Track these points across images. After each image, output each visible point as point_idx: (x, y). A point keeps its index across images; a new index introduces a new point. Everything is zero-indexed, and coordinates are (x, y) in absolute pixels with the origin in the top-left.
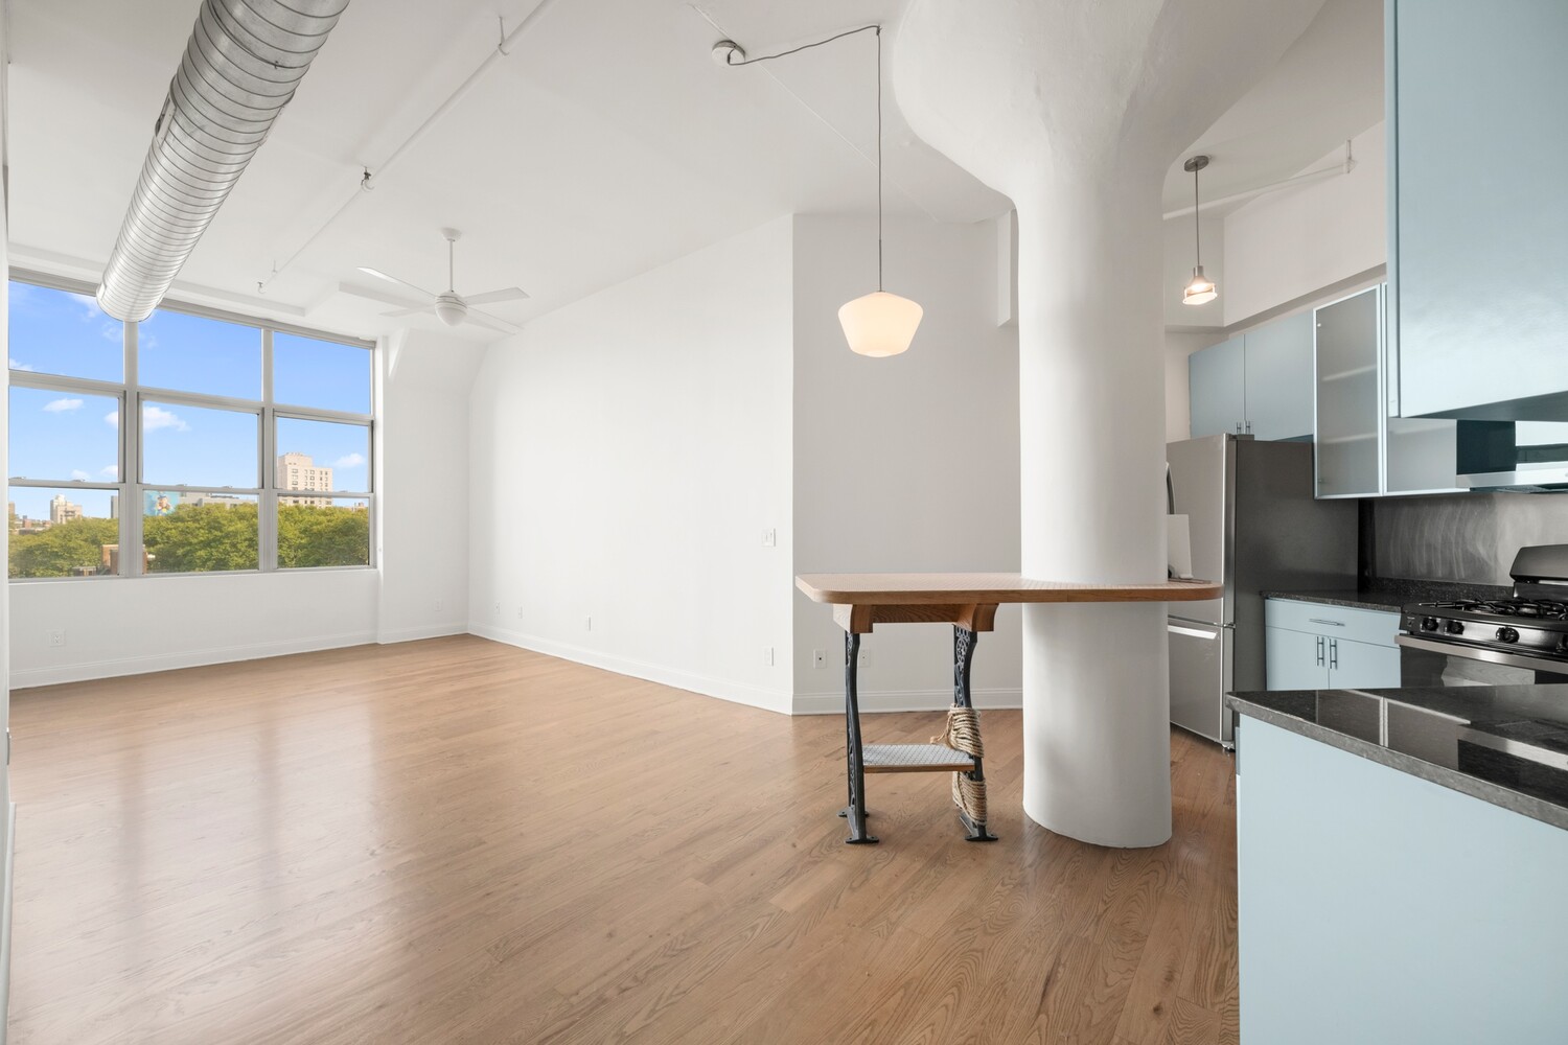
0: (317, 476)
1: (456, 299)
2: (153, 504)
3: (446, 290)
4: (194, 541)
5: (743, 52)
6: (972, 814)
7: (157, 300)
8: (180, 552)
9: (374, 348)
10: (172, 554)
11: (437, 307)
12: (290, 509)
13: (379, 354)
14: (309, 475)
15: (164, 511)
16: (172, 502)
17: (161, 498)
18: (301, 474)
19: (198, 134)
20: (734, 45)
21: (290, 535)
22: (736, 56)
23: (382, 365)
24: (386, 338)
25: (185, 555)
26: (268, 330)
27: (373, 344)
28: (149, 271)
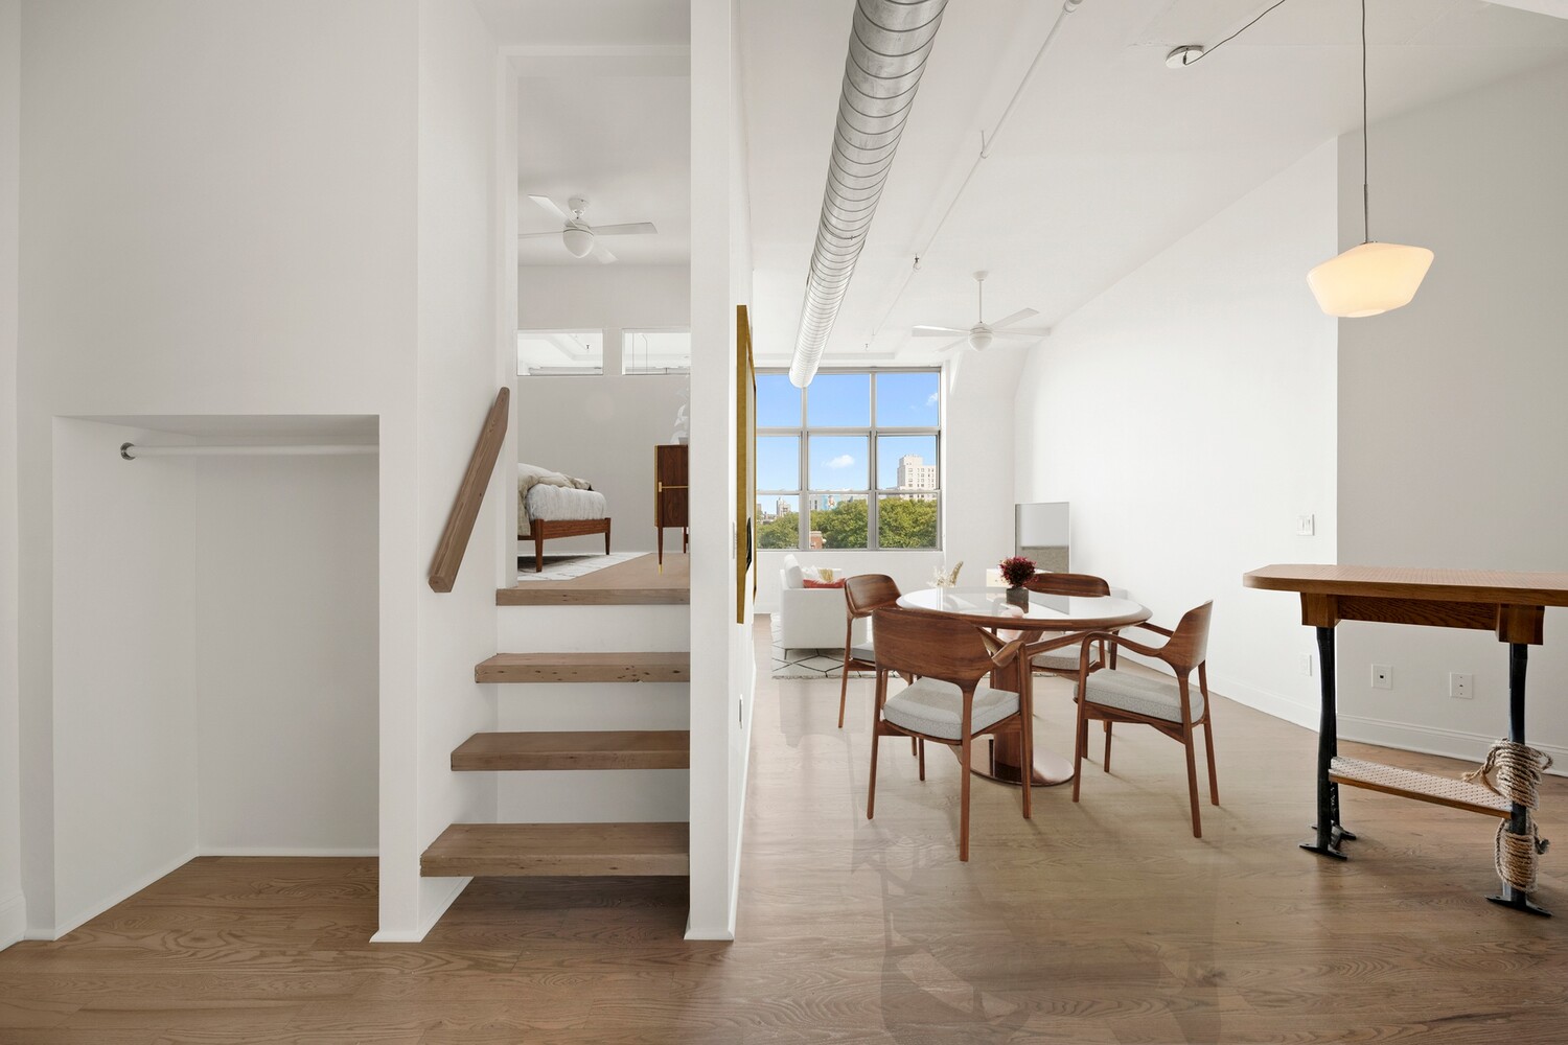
0: (926, 474)
1: (983, 328)
2: (826, 502)
3: (976, 322)
4: (847, 529)
5: (1200, 48)
6: (1505, 873)
7: (815, 371)
8: (840, 538)
9: (940, 372)
10: (835, 540)
11: (969, 338)
12: (906, 502)
13: (943, 374)
14: (920, 473)
15: (832, 507)
16: (835, 500)
17: (830, 497)
18: (915, 472)
19: (823, 283)
20: (1186, 48)
21: (906, 525)
22: (1192, 55)
23: (948, 381)
24: (948, 362)
25: (842, 540)
26: (873, 373)
27: (938, 369)
28: (809, 358)
